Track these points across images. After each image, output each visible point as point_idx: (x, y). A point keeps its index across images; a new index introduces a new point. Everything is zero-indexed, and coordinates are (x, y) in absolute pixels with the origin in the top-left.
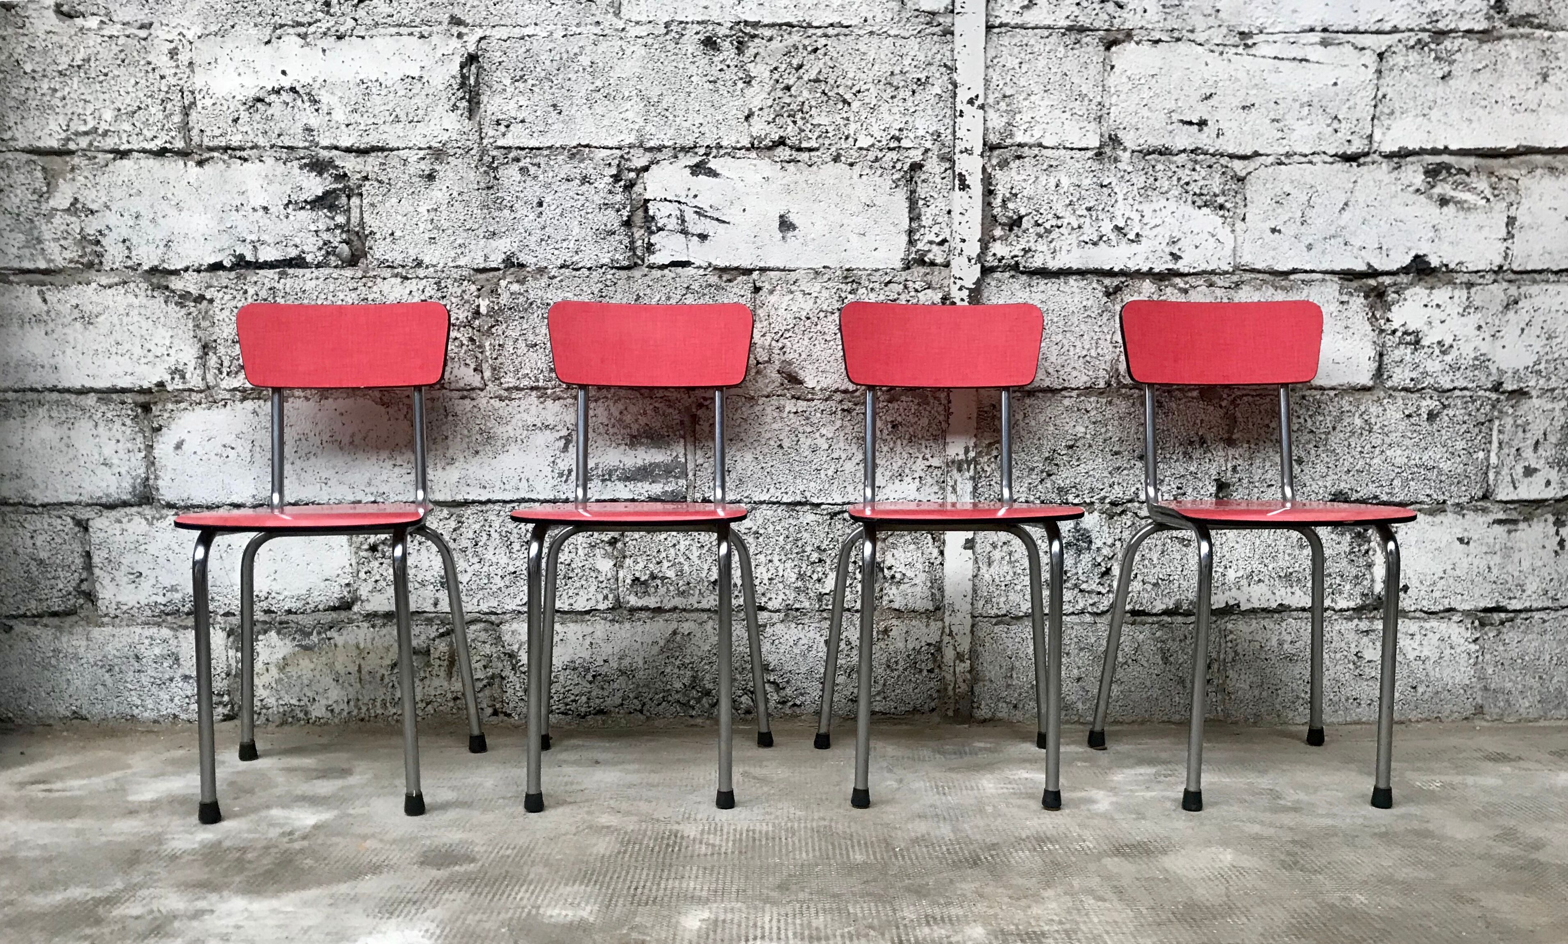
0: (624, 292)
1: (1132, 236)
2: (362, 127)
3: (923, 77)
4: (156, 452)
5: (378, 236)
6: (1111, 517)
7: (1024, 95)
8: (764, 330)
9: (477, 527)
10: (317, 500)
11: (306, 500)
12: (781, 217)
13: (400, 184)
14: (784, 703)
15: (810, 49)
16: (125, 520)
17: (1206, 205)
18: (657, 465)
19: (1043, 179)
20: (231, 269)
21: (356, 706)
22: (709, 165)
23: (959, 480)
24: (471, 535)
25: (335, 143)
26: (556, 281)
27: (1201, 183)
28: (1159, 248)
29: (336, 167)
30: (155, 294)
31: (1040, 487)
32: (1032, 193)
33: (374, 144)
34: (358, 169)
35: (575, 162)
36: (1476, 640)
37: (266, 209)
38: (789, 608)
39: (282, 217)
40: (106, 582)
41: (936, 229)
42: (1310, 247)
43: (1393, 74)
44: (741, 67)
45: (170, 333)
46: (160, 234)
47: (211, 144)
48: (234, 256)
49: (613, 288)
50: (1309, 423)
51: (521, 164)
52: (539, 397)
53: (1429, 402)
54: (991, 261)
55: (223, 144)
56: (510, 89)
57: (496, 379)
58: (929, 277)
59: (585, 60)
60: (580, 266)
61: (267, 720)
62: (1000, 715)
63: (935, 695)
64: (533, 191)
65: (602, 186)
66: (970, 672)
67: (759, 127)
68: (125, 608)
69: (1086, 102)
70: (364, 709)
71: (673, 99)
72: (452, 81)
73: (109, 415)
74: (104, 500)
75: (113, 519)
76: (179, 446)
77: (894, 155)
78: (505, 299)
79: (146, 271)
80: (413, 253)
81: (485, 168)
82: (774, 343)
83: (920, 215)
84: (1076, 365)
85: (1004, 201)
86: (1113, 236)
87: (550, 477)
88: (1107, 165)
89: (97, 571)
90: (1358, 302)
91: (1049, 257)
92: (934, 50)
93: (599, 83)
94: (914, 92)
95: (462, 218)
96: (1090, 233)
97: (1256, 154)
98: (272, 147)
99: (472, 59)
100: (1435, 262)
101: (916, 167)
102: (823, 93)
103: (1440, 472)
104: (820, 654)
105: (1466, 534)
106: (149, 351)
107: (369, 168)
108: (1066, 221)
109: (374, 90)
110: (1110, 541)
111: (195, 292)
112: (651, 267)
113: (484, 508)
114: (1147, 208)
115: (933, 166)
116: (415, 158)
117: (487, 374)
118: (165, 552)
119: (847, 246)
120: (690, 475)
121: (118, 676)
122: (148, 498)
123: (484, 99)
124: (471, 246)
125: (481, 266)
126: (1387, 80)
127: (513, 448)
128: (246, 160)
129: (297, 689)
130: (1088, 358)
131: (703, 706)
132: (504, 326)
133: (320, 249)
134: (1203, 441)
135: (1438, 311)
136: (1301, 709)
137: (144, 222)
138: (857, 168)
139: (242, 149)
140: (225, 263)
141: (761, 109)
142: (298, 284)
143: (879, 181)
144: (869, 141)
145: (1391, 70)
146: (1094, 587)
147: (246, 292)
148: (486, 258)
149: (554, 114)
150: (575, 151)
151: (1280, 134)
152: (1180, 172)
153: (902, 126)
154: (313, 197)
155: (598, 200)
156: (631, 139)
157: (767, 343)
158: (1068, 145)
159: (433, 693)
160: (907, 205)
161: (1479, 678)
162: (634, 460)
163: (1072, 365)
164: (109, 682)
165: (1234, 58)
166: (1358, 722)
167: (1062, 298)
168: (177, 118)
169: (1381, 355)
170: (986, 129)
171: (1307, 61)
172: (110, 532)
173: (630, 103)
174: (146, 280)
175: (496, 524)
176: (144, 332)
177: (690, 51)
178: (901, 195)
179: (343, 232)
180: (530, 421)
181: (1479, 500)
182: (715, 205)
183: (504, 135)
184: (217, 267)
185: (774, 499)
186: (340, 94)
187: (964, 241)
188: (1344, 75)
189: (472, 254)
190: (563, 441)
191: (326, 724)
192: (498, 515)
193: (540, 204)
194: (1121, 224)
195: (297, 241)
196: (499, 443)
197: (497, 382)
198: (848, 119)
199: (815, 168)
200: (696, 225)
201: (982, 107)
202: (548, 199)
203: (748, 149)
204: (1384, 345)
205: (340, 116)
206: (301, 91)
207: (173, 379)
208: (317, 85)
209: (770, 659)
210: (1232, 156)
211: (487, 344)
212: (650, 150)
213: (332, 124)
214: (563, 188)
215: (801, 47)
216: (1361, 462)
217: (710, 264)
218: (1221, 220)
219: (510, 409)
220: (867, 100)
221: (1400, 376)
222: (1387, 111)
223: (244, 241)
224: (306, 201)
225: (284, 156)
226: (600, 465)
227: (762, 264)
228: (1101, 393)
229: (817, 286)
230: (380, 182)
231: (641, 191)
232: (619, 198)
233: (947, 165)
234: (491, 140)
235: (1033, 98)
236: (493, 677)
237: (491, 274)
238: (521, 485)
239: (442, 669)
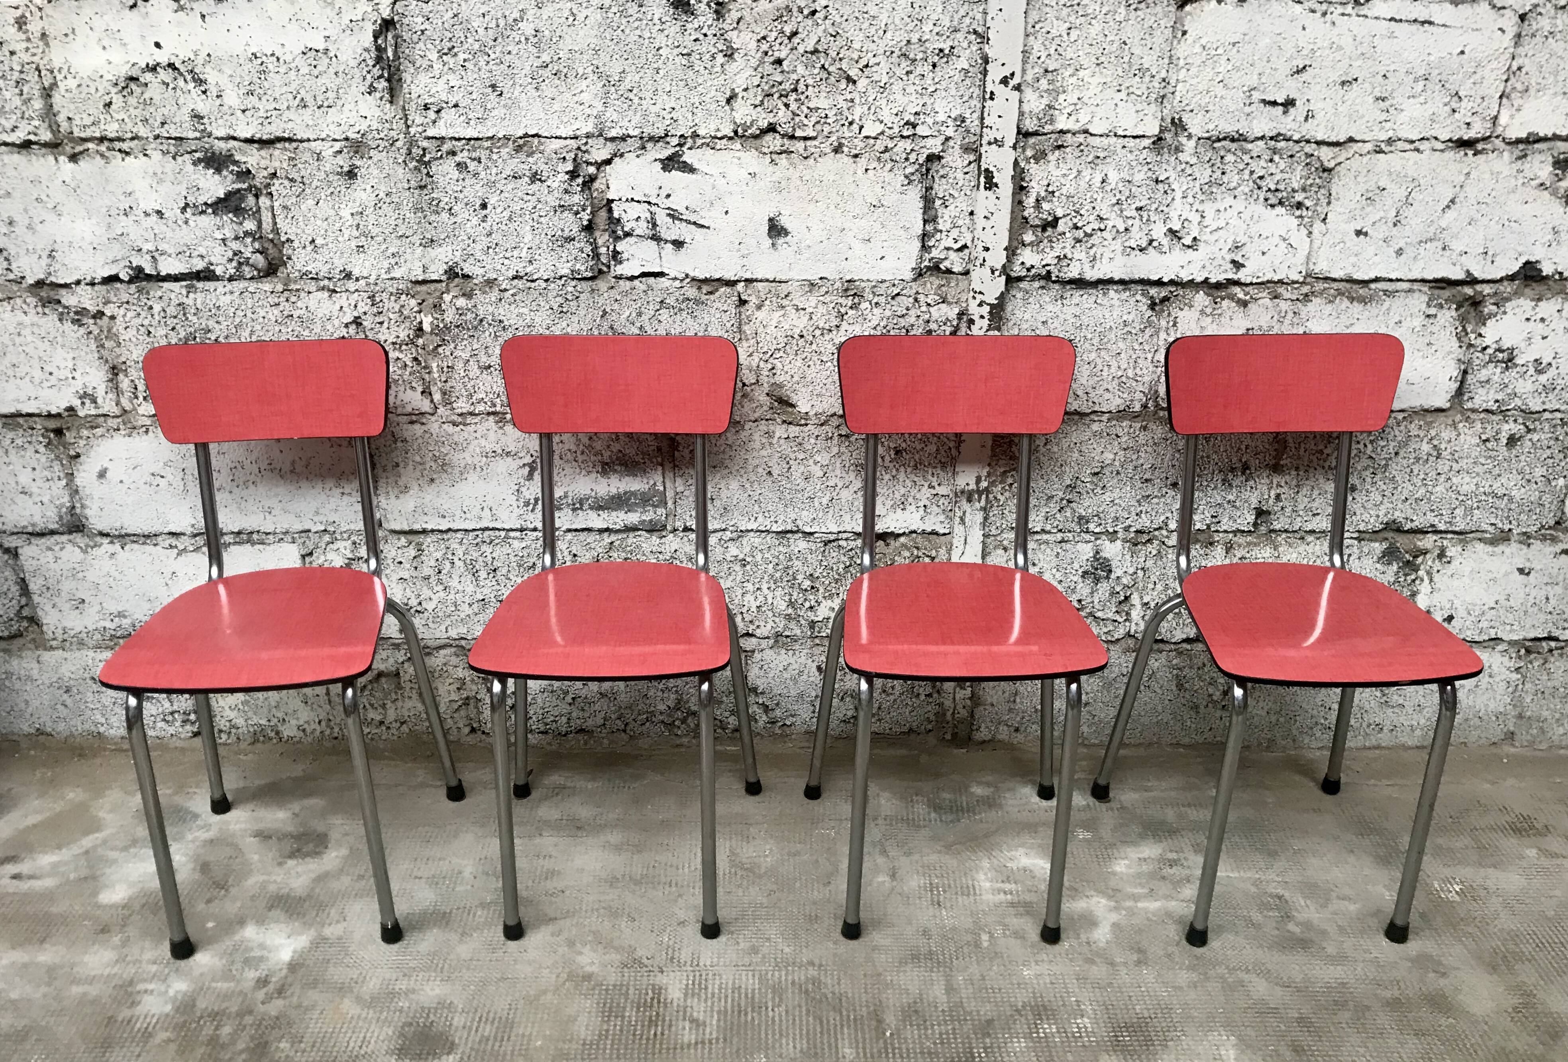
0: (588, 307)
1: (1188, 241)
2: (262, 113)
3: (946, 47)
4: (78, 481)
5: (296, 244)
6: (1136, 545)
7: (1070, 71)
8: (751, 350)
9: (439, 555)
10: (262, 529)
11: (250, 529)
12: (771, 220)
13: (315, 183)
14: (773, 723)
15: (806, 12)
16: (57, 548)
17: (1281, 203)
18: (633, 494)
19: (1087, 173)
20: (130, 281)
21: (328, 726)
22: (684, 158)
23: (969, 510)
24: (433, 563)
25: (232, 133)
26: (507, 294)
27: (1278, 177)
28: (1219, 255)
29: (236, 163)
30: (47, 311)
31: (1058, 516)
32: (1072, 191)
33: (279, 134)
34: (263, 163)
35: (522, 156)
36: (1518, 670)
37: (159, 213)
38: (778, 635)
39: (180, 222)
40: (48, 607)
41: (954, 233)
42: (1399, 252)
43: (1535, 40)
44: (721, 35)
45: (71, 355)
46: (42, 244)
47: (83, 135)
48: (131, 268)
49: (574, 303)
50: (1370, 446)
51: (458, 159)
52: (497, 422)
53: (1512, 425)
54: (1017, 270)
55: (98, 135)
56: (437, 66)
57: (448, 403)
58: (944, 289)
59: (527, 28)
60: (535, 277)
61: (238, 738)
62: (1000, 737)
63: (932, 718)
64: (474, 191)
65: (556, 185)
66: (970, 699)
67: (743, 112)
68: (72, 633)
69: (1147, 79)
70: (336, 730)
71: (637, 78)
72: (366, 54)
73: (19, 442)
74: (30, 529)
75: (44, 548)
76: (102, 474)
77: (907, 145)
78: (450, 316)
79: (31, 285)
80: (339, 264)
81: (414, 163)
82: (762, 364)
83: (936, 217)
84: (1110, 387)
85: (1037, 200)
86: (1165, 241)
87: (515, 506)
88: (1166, 156)
89: (36, 599)
90: (1448, 316)
91: (1087, 267)
92: (962, 12)
93: (546, 58)
94: (934, 66)
95: (394, 223)
96: (1138, 237)
97: (1351, 140)
98: (157, 137)
99: (387, 24)
100: (1547, 269)
101: (932, 158)
102: (823, 66)
103: (1511, 500)
104: (811, 679)
105: (1528, 565)
106: (51, 374)
107: (277, 164)
108: (1110, 224)
109: (270, 66)
110: (1131, 570)
111: (93, 309)
112: (618, 278)
113: (445, 536)
114: (1209, 209)
115: (955, 159)
116: (331, 152)
117: (437, 397)
118: (106, 578)
119: (849, 254)
120: (670, 504)
121: (78, 697)
122: (78, 526)
123: (407, 77)
124: (407, 256)
125: (420, 278)
126: (1528, 47)
127: (472, 477)
128: (127, 154)
129: (265, 710)
130: (1124, 379)
131: (689, 726)
132: (452, 345)
133: (231, 260)
134: (1245, 467)
135: (1541, 325)
136: (1318, 734)
137: (20, 229)
138: (862, 162)
139: (120, 139)
140: (121, 276)
141: (746, 90)
142: (211, 299)
143: (888, 177)
144: (879, 128)
145: (1533, 35)
146: (1110, 615)
147: (151, 308)
148: (425, 269)
149: (493, 96)
150: (521, 142)
151: (1384, 116)
152: (1254, 165)
153: (918, 109)
154: (214, 199)
155: (552, 200)
156: (589, 127)
157: (754, 364)
158: (1120, 133)
159: (407, 714)
160: (921, 205)
161: (1515, 706)
162: (607, 489)
163: (1105, 386)
164: (69, 702)
165: (1340, 20)
166: (1378, 747)
167: (1098, 312)
168: (38, 104)
169: (1465, 372)
170: (1021, 114)
171: (1430, 23)
172: (43, 561)
173: (585, 83)
174: (34, 295)
175: (460, 552)
176: (42, 354)
177: (656, 17)
178: (915, 193)
179: (254, 239)
180: (489, 447)
181: (1550, 528)
182: (692, 206)
183: (434, 122)
184: (113, 279)
185: (762, 528)
186: (230, 72)
187: (987, 249)
188: (1473, 41)
189: (408, 264)
190: (527, 469)
191: (300, 742)
192: (461, 543)
193: (484, 206)
194: (1176, 228)
195: (202, 250)
196: (456, 471)
197: (449, 407)
198: (852, 101)
199: (811, 161)
200: (669, 230)
201: (1018, 88)
202: (492, 201)
203: (731, 138)
204: (1470, 362)
205: (232, 98)
206: (182, 69)
207: (83, 403)
208: (200, 60)
209: (759, 683)
210: (1319, 143)
211: (434, 365)
212: (613, 139)
213: (225, 108)
214: (510, 187)
215: (795, 9)
216: (1422, 491)
217: (687, 276)
218: (1296, 222)
219: (466, 435)
220: (876, 77)
221: (1482, 398)
222: (1519, 87)
223: (140, 250)
224: (206, 204)
225: (172, 149)
226: (570, 494)
227: (748, 276)
228: (1135, 416)
229: (813, 301)
230: (292, 180)
231: (603, 187)
232: (577, 198)
233: (972, 157)
234: (420, 129)
235: (1081, 73)
236: (468, 698)
237: (433, 286)
238: (483, 514)
239: (414, 691)
